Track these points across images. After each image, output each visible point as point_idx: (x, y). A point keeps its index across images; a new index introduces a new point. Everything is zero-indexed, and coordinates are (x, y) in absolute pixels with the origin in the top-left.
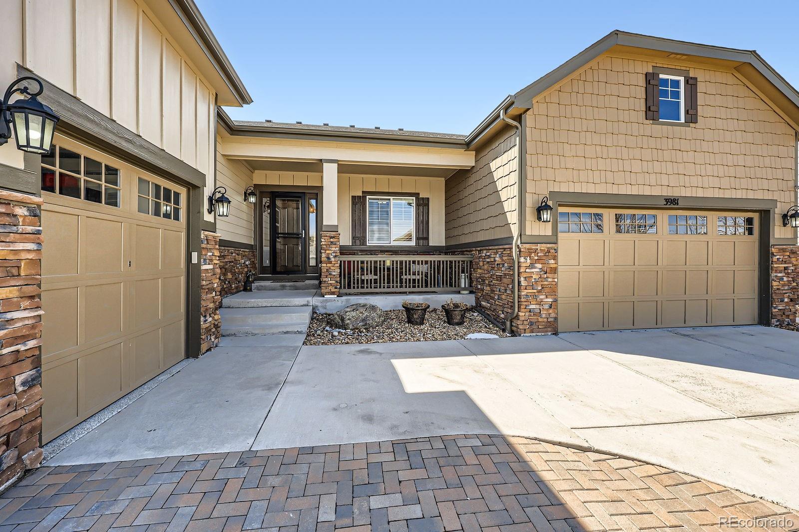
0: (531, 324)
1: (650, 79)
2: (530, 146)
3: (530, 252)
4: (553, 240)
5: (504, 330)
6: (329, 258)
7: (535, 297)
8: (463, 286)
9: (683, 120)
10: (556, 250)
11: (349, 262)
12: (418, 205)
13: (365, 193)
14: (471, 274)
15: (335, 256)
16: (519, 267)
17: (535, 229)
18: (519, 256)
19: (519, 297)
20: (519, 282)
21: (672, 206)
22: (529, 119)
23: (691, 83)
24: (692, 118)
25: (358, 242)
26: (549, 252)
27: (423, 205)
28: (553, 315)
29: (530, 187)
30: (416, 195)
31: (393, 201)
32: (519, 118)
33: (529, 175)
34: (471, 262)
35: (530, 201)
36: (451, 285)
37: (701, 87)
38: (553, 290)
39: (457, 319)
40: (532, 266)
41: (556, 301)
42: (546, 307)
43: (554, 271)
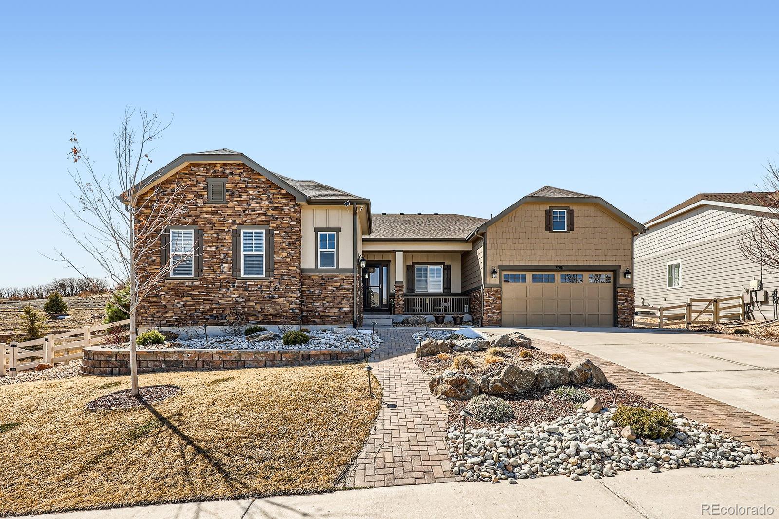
0: (489, 321)
1: (548, 213)
2: (488, 247)
3: (488, 291)
4: (500, 286)
5: (478, 326)
6: (399, 297)
7: (490, 310)
8: (466, 311)
9: (566, 230)
10: (501, 290)
11: (408, 299)
12: (444, 270)
13: (414, 263)
14: (470, 305)
15: (401, 296)
16: (484, 298)
17: (490, 281)
18: (484, 293)
19: (483, 310)
20: (484, 304)
21: (560, 270)
22: (488, 235)
23: (570, 213)
24: (571, 228)
25: (410, 291)
26: (497, 291)
27: (447, 269)
28: (499, 318)
29: (489, 263)
30: (444, 263)
31: (430, 267)
32: (483, 234)
33: (488, 259)
34: (470, 299)
35: (488, 269)
36: (459, 311)
37: (575, 214)
38: (500, 307)
39: (458, 321)
40: (489, 297)
41: (500, 312)
42: (496, 314)
43: (500, 299)
